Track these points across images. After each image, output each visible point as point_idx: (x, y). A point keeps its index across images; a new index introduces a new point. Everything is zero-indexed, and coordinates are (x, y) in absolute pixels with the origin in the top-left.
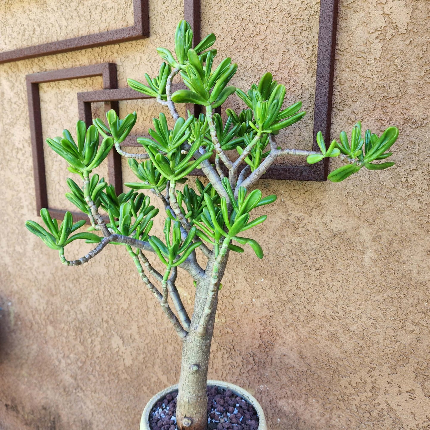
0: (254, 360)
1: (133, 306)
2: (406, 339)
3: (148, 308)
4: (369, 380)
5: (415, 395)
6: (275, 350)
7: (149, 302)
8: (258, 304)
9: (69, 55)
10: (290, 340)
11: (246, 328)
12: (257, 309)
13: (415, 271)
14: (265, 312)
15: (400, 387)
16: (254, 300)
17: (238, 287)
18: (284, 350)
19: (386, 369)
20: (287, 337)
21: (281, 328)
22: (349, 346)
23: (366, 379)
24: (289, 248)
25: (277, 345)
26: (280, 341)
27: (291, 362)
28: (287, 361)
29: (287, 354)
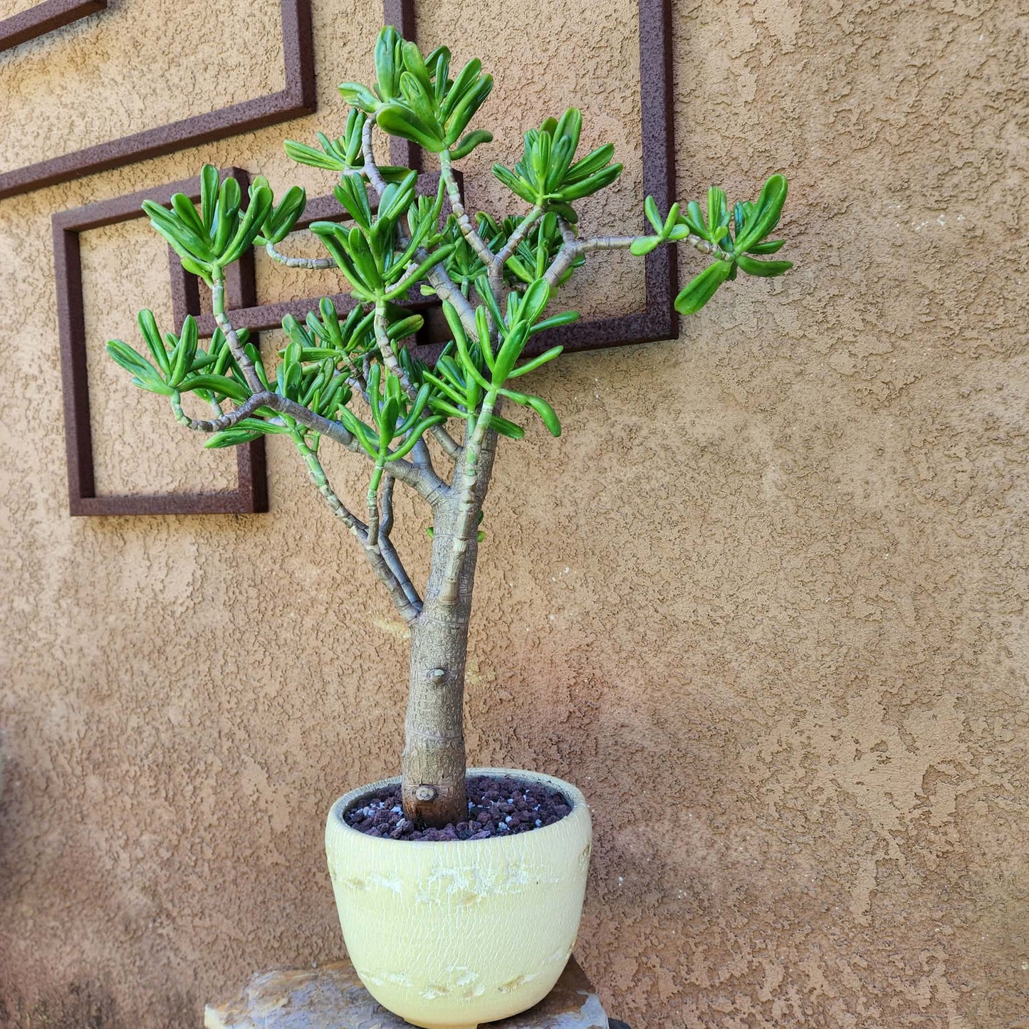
0: (559, 751)
1: (292, 687)
2: (858, 637)
3: (325, 683)
4: (796, 741)
5: (887, 754)
6: (602, 718)
7: (326, 669)
8: (562, 625)
9: (148, 165)
10: (632, 688)
11: (540, 682)
12: (559, 635)
13: (859, 492)
14: (578, 638)
15: (857, 742)
16: (552, 617)
17: (518, 595)
18: (621, 714)
19: (827, 710)
20: (625, 685)
21: (611, 666)
22: (750, 677)
23: (791, 741)
24: (615, 492)
25: (605, 707)
26: (610, 696)
27: (637, 738)
28: (628, 737)
29: (627, 721)
